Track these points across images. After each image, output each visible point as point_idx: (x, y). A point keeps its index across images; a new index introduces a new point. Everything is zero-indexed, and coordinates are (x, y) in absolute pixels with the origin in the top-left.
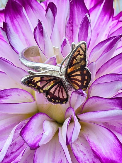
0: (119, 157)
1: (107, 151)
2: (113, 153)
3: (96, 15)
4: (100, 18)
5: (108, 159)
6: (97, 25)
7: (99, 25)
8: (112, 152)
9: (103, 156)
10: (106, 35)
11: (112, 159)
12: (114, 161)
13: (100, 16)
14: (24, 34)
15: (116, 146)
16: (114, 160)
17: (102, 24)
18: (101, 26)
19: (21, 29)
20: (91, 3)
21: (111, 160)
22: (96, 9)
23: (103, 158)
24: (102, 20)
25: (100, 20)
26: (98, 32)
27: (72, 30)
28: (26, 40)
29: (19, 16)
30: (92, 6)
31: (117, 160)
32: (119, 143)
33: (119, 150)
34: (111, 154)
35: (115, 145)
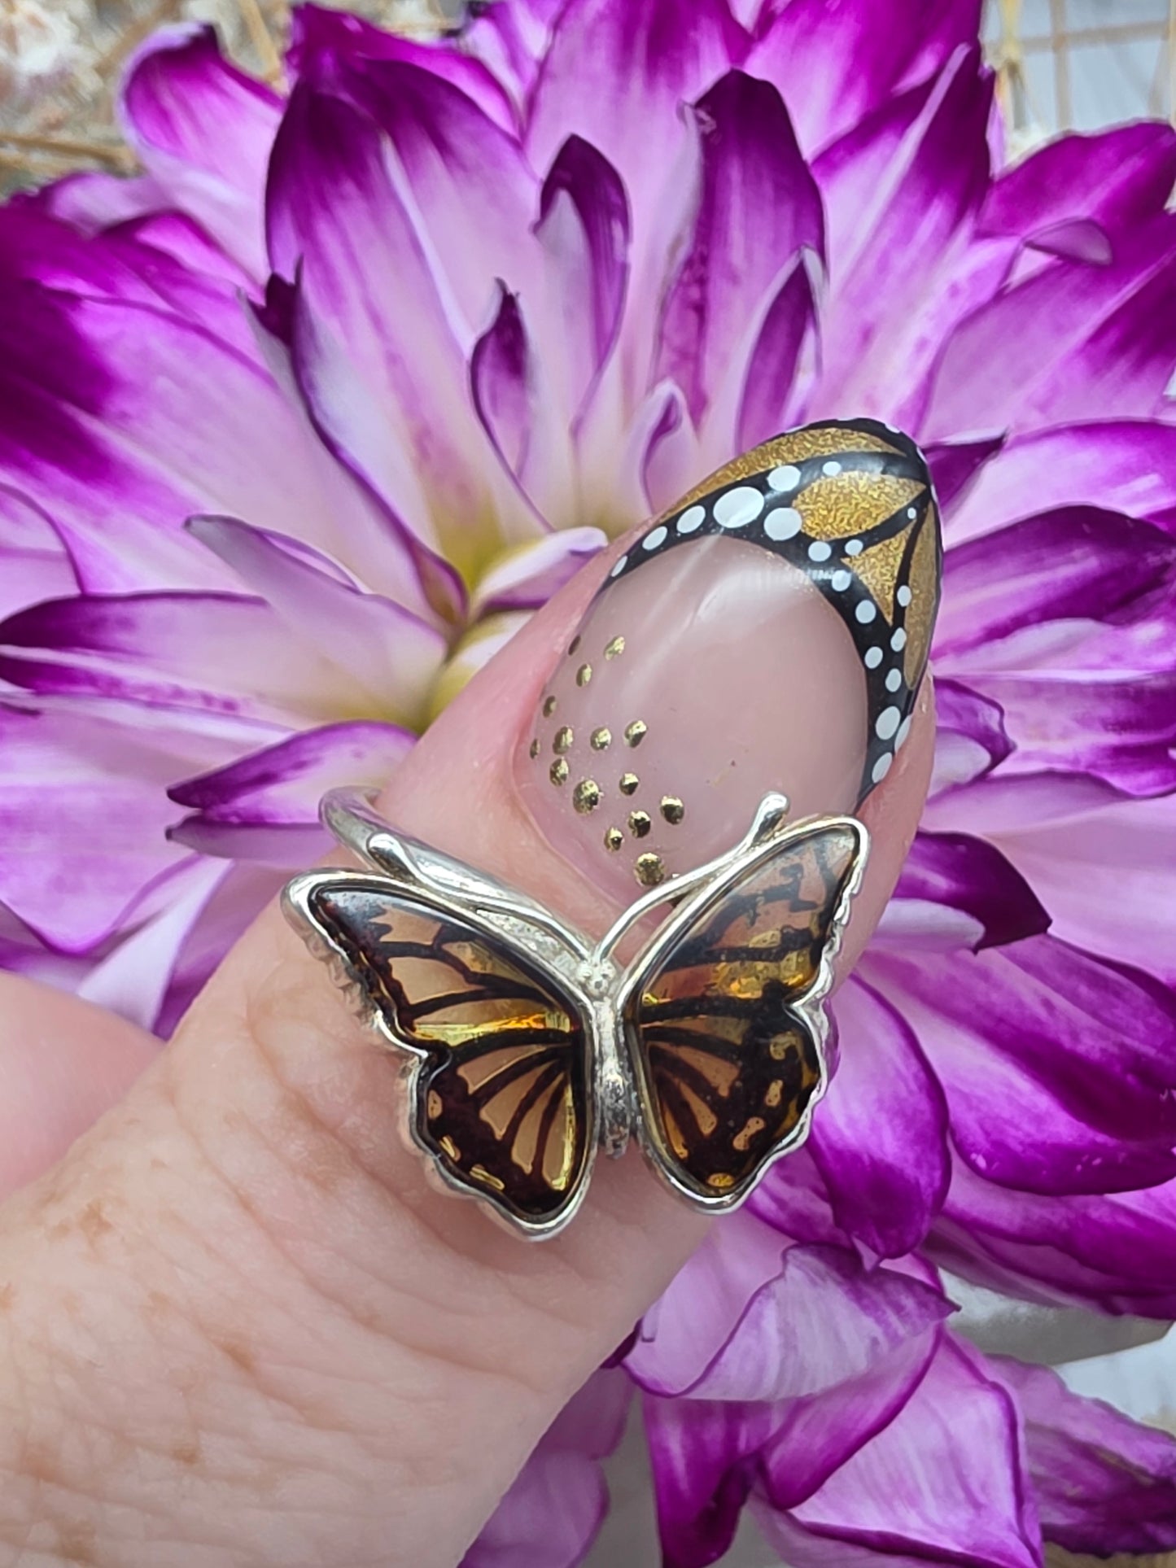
0: (918, 1148)
1: (857, 1110)
2: (891, 1121)
3: (868, 194)
4: (896, 219)
5: (856, 1157)
6: (870, 265)
7: (883, 266)
8: (882, 1119)
9: (834, 1137)
10: (922, 344)
11: (878, 1155)
12: (889, 1169)
13: (894, 204)
14: (377, 321)
15: (907, 1086)
16: (890, 1159)
17: (901, 261)
18: (892, 280)
19: (362, 281)
20: (839, 101)
21: (871, 1158)
22: (871, 158)
23: (831, 1147)
24: (907, 234)
25: (888, 234)
26: (868, 315)
27: (700, 309)
28: (393, 359)
29: (349, 187)
30: (848, 120)
31: (906, 1160)
32: (922, 1075)
33: (922, 1113)
34: (874, 1127)
35: (905, 1080)
